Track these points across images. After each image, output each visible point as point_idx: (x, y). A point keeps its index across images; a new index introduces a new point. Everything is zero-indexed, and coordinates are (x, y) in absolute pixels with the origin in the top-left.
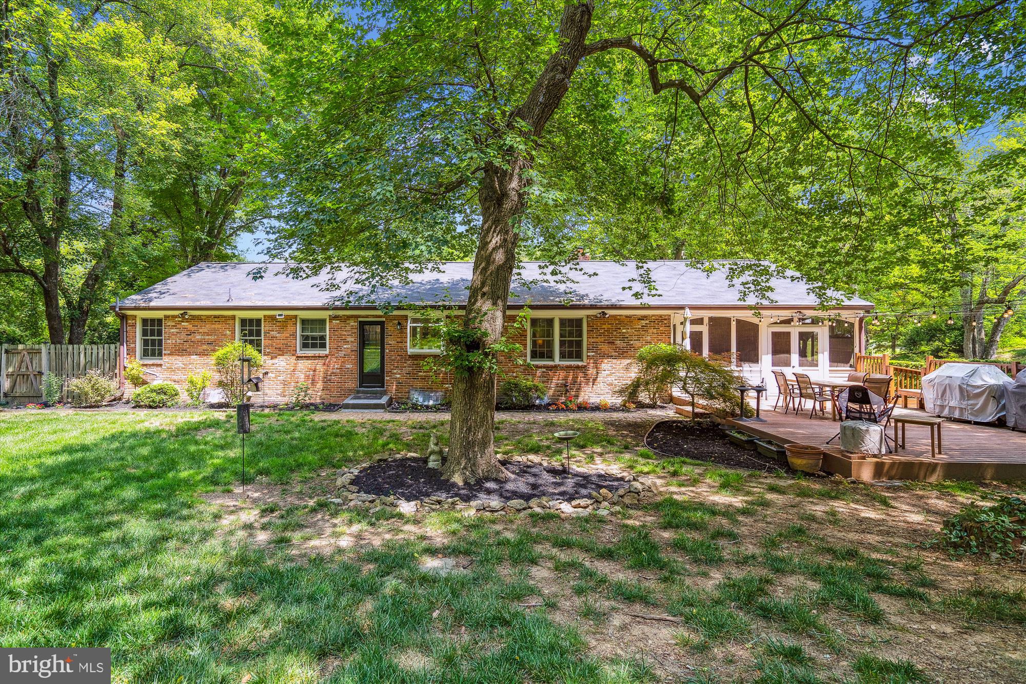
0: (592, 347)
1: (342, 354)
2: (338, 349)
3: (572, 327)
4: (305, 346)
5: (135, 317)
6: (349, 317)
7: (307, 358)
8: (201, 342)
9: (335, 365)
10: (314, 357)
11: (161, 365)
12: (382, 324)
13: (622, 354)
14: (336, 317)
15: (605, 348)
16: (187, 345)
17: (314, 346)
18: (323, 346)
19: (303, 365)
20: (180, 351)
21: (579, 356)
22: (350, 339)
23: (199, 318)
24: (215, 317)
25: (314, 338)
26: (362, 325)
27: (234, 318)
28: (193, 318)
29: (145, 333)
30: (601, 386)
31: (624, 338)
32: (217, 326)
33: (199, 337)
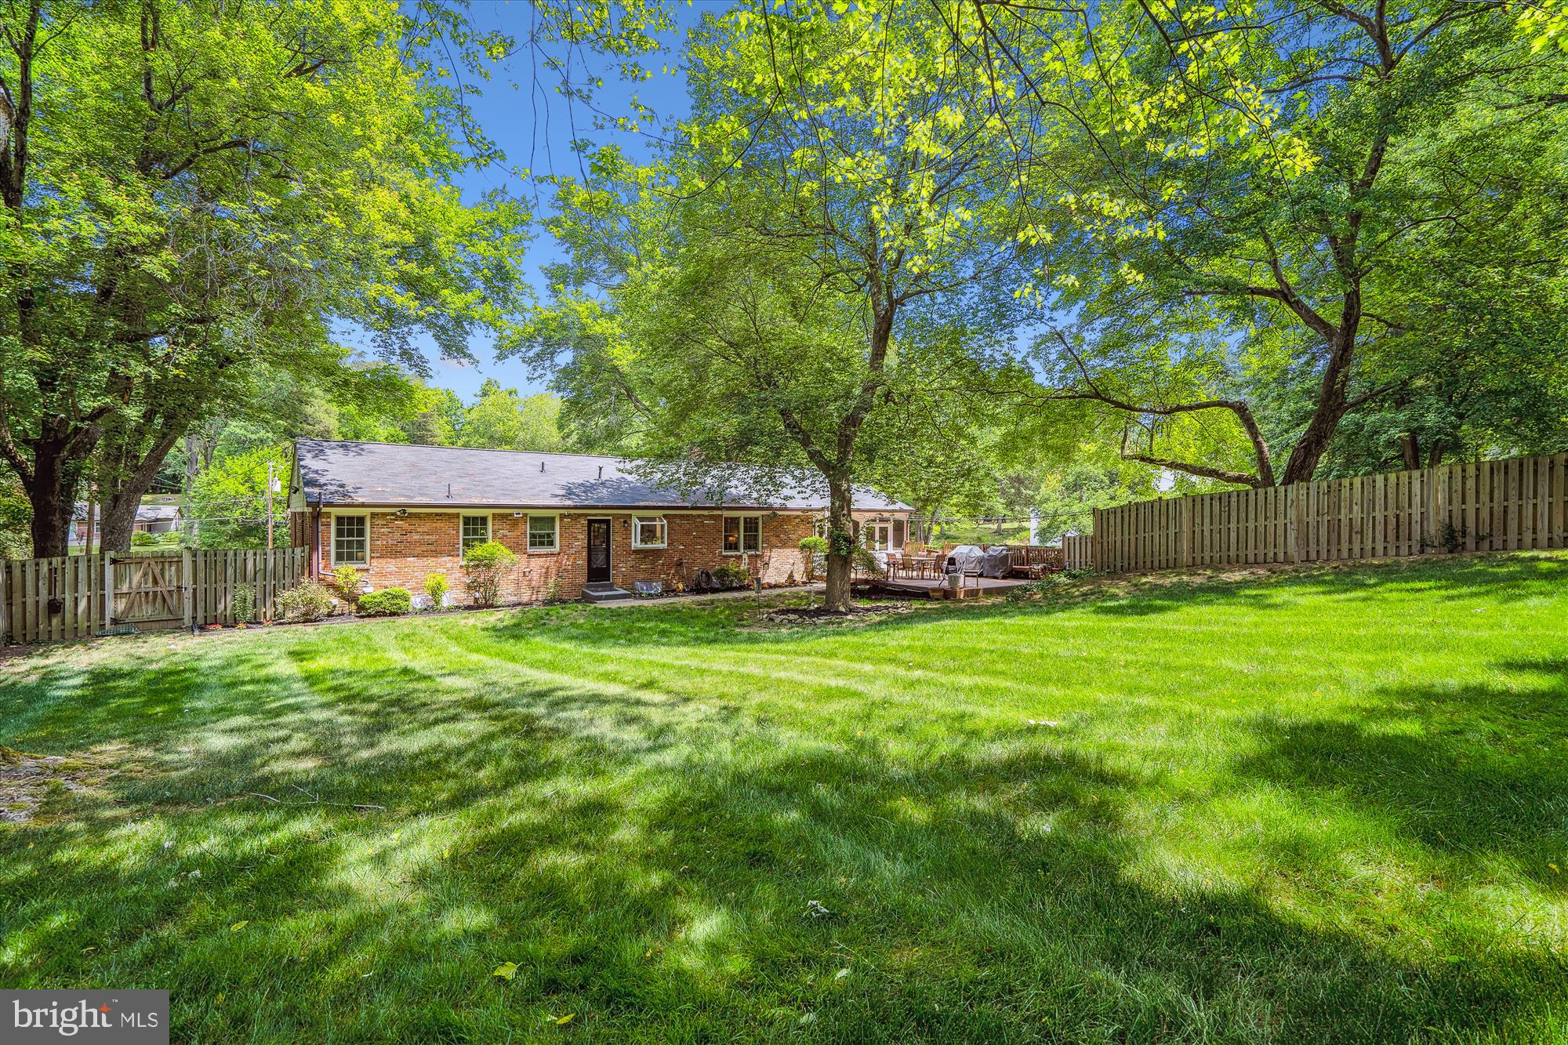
0: (766, 540)
1: (573, 551)
2: (570, 546)
3: (751, 525)
4: (533, 544)
5: (328, 515)
6: (580, 515)
7: (539, 556)
8: (420, 543)
9: (566, 562)
10: (547, 555)
11: (367, 570)
12: (607, 522)
13: (784, 545)
14: (569, 516)
15: (774, 540)
16: (400, 547)
17: (542, 544)
18: (551, 543)
19: (536, 563)
20: (393, 552)
21: (756, 548)
22: (580, 536)
23: (417, 516)
24: (437, 514)
25: (541, 536)
26: (590, 522)
27: (457, 515)
28: (411, 515)
29: (340, 533)
30: (771, 571)
31: (785, 533)
32: (439, 524)
33: (416, 537)
